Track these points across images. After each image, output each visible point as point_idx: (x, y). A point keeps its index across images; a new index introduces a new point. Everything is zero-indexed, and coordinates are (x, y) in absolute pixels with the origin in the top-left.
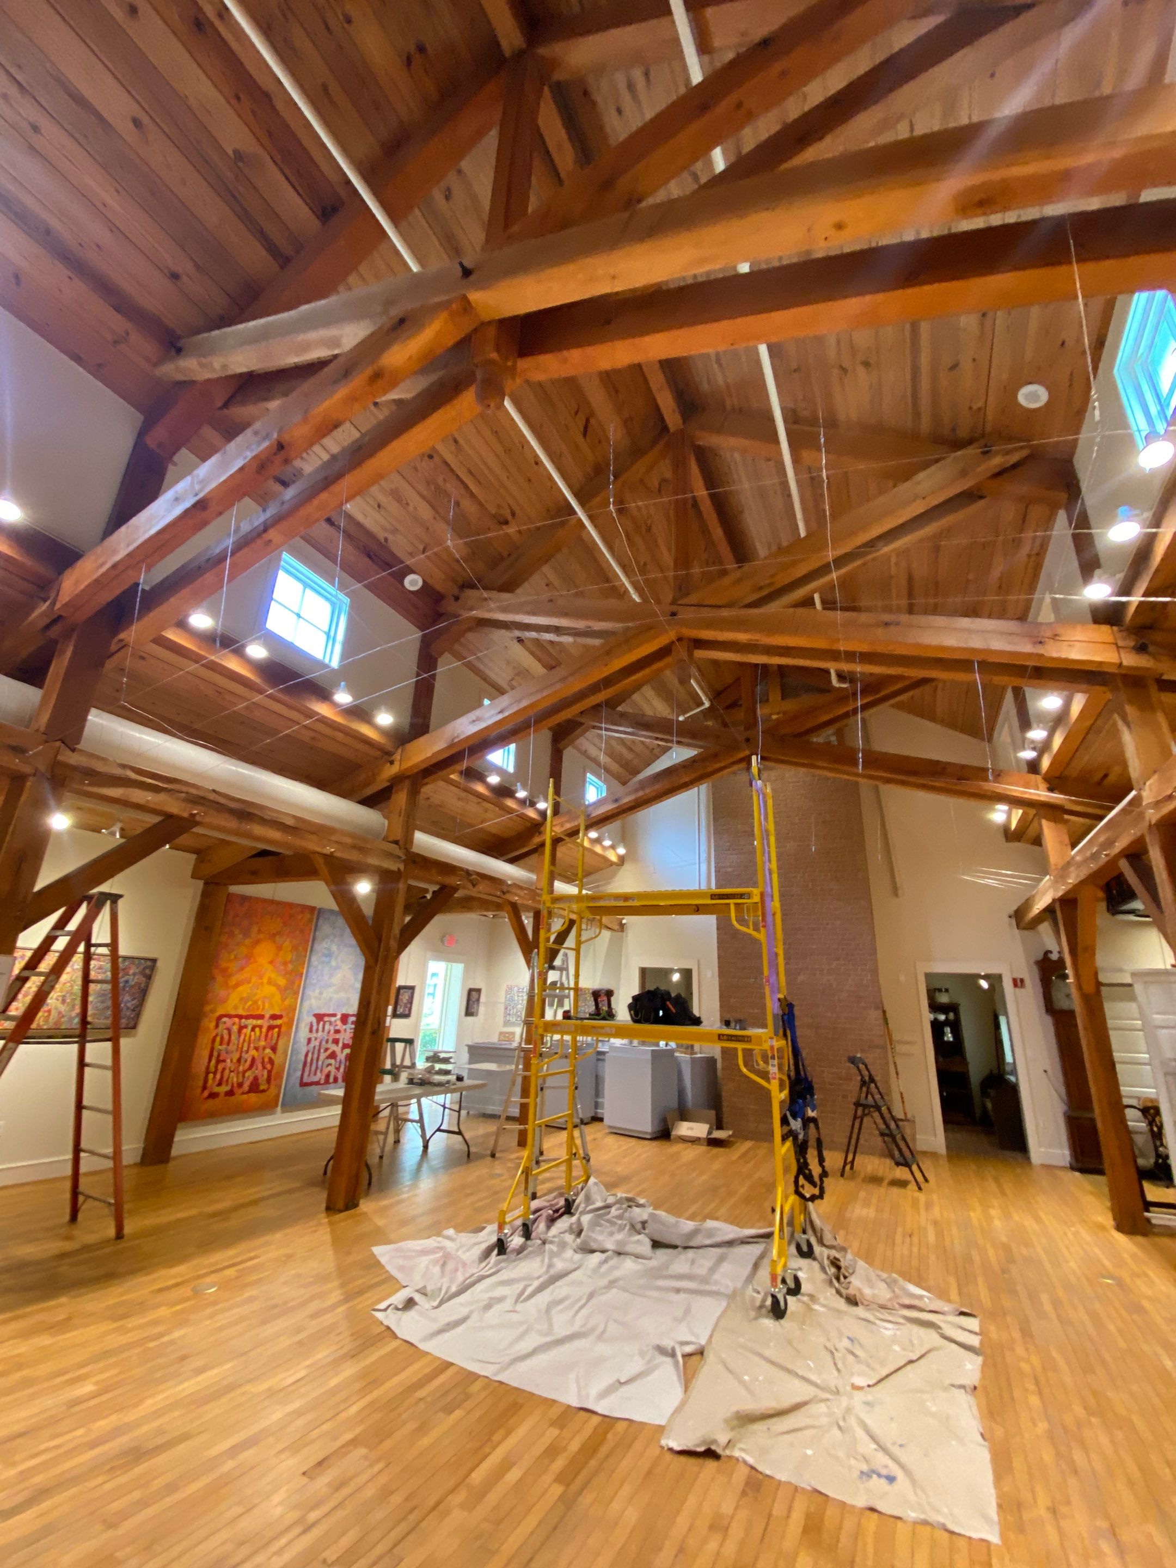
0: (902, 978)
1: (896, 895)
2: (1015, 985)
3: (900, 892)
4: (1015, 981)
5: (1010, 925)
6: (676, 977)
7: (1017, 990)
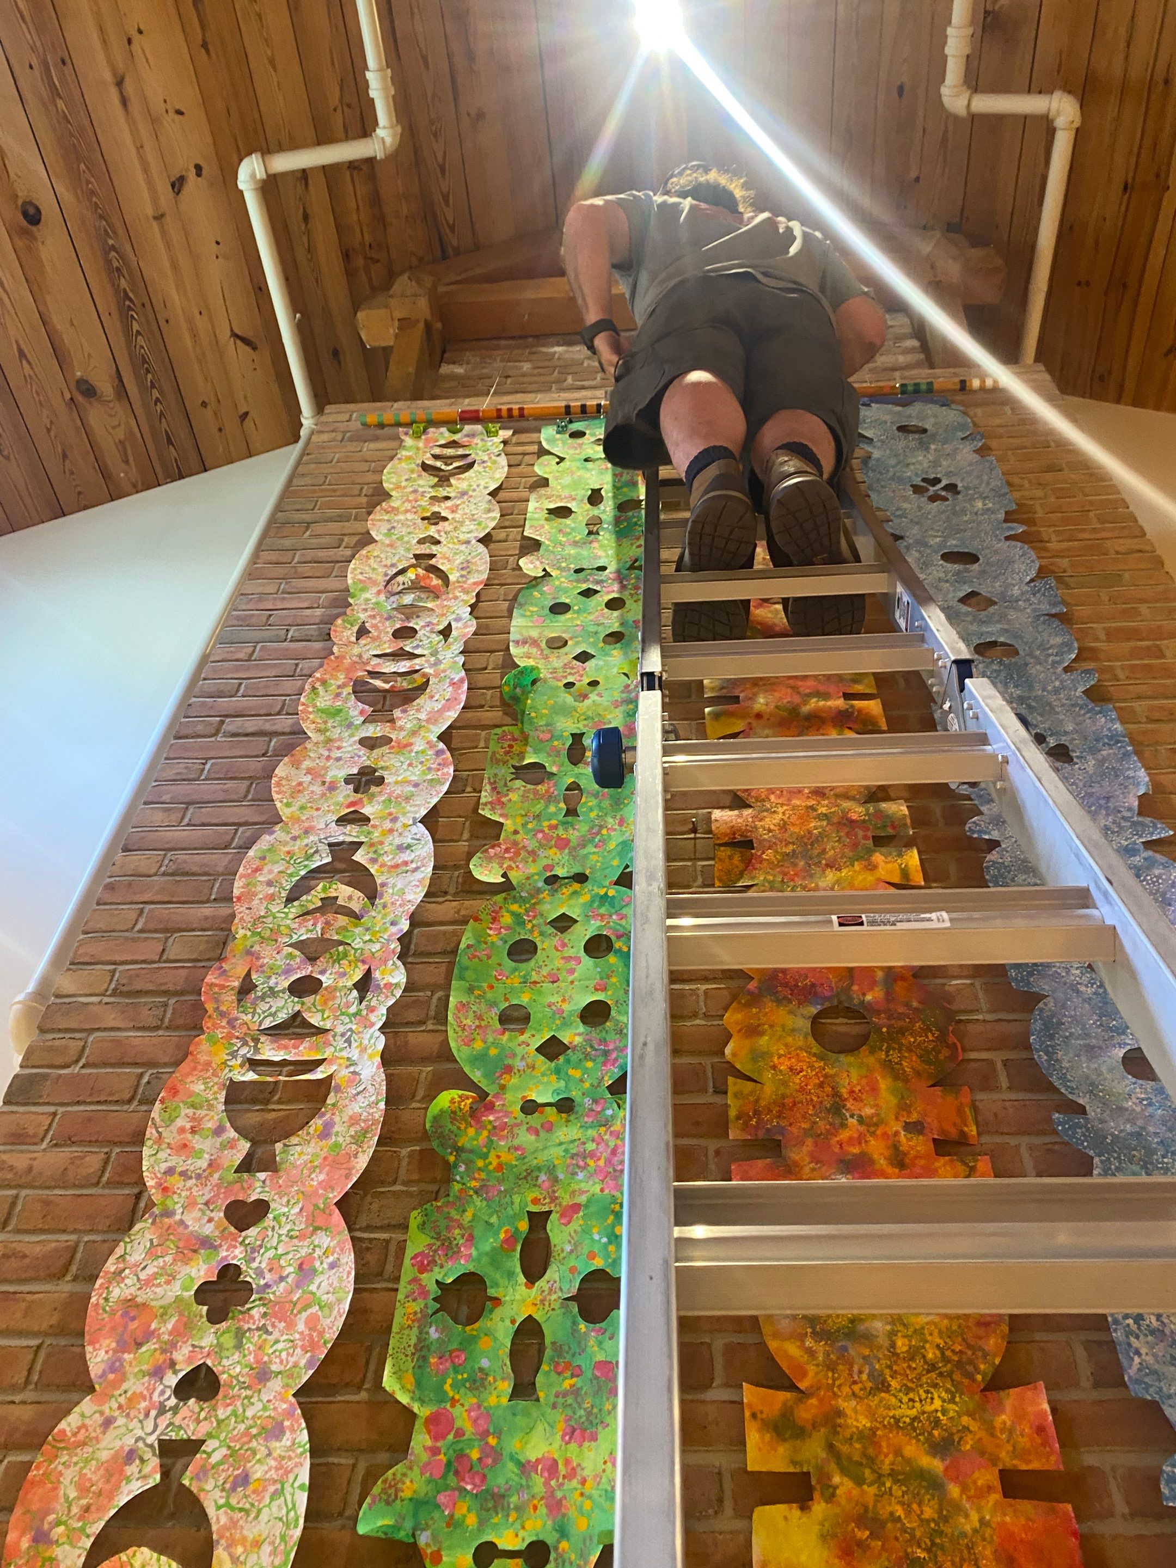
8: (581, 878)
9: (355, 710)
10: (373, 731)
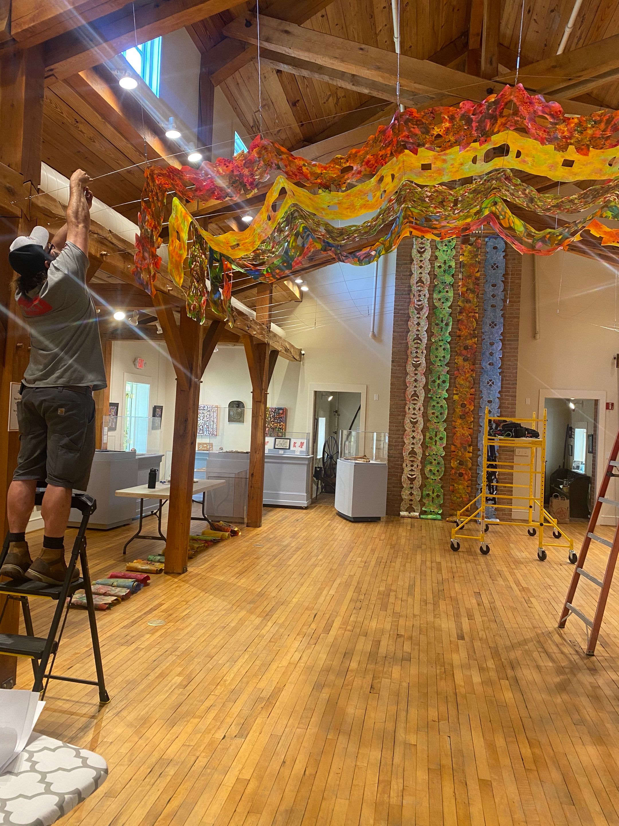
0: (528, 401)
1: (534, 337)
2: (607, 408)
3: (538, 336)
4: (607, 404)
5: (613, 364)
6: (330, 398)
7: (608, 410)
8: (442, 340)
9: (416, 312)
10: (418, 316)
